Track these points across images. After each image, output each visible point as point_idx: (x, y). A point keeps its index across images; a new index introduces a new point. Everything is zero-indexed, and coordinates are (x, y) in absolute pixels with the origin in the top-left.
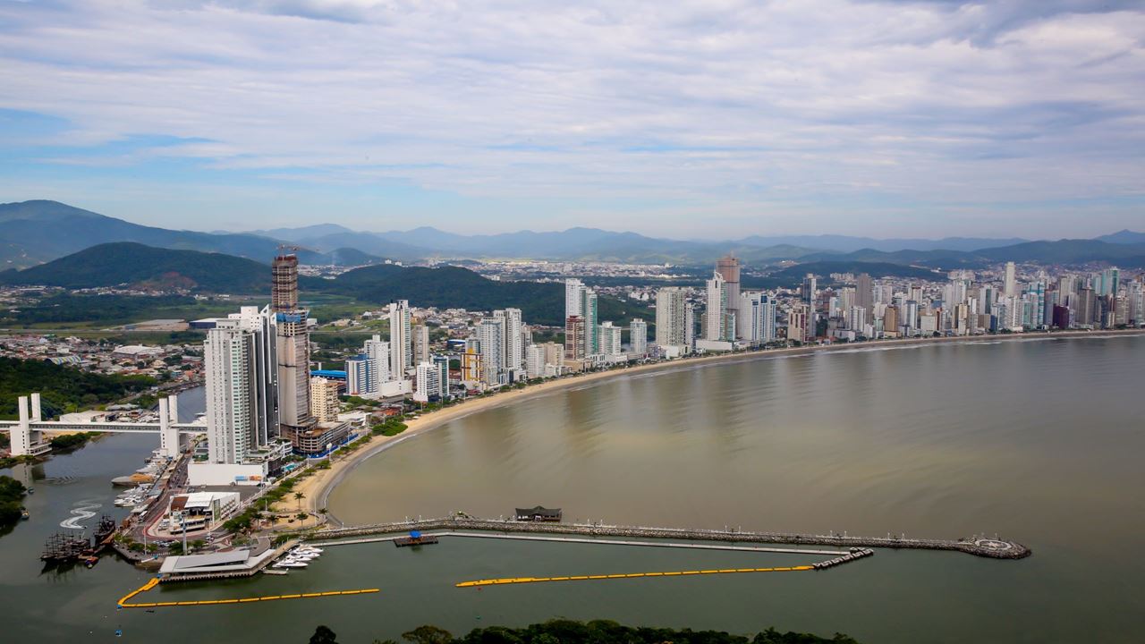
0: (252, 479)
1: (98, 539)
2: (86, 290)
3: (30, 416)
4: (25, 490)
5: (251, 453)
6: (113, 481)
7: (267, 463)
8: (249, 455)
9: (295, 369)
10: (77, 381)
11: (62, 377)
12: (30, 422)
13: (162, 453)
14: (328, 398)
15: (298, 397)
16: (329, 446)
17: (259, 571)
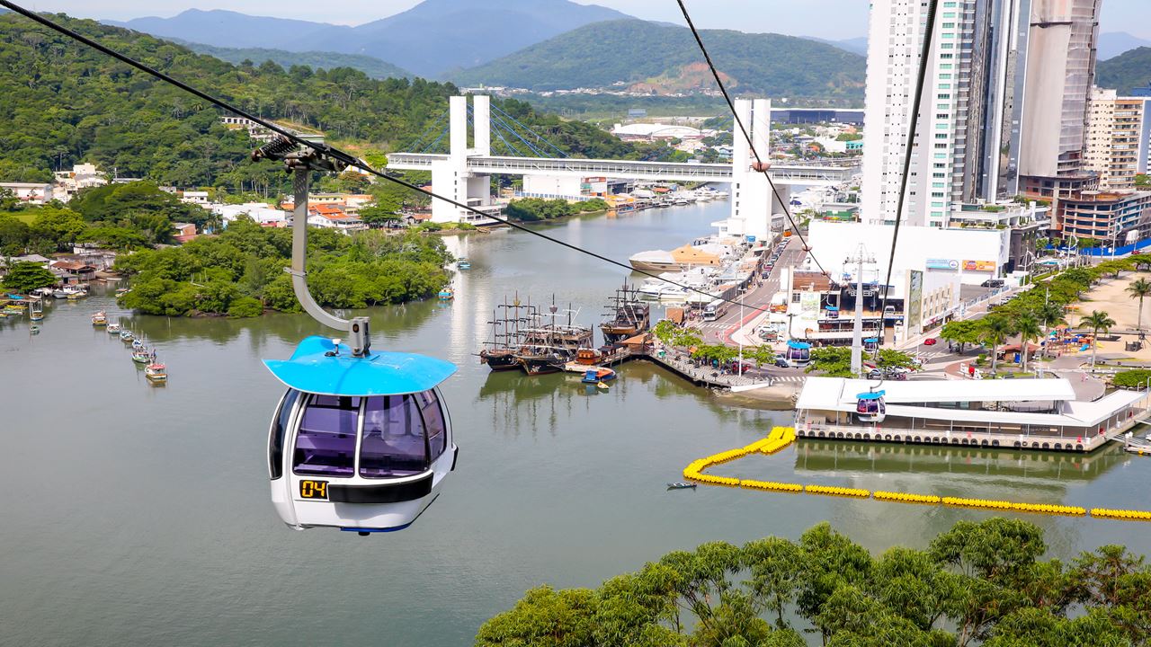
0: (971, 267)
1: (613, 337)
2: (563, 92)
3: (470, 145)
4: (452, 261)
5: (964, 208)
6: (634, 258)
7: (1008, 231)
8: (959, 214)
9: (1067, 30)
10: (555, 130)
11: (530, 123)
12: (470, 152)
13: (734, 225)
14: (1120, 133)
15: (1065, 104)
16: (1132, 236)
17: (1109, 443)
